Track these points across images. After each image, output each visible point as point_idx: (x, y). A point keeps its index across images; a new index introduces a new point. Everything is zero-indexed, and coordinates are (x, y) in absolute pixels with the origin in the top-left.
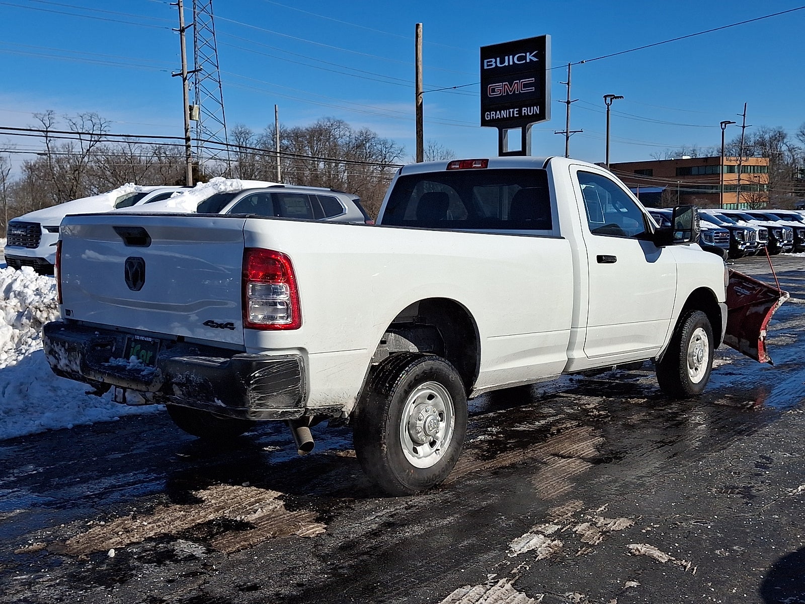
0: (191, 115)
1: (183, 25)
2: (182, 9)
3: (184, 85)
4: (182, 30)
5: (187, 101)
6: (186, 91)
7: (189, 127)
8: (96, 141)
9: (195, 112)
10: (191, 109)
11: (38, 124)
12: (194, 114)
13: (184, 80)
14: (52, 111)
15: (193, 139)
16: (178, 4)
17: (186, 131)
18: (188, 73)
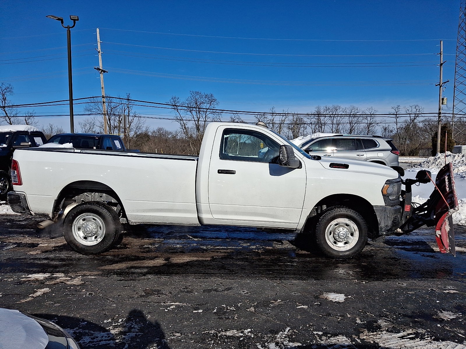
0: (442, 102)
1: (442, 62)
2: (442, 55)
3: (440, 89)
4: (441, 65)
5: (441, 96)
6: (441, 92)
7: (441, 108)
8: (417, 117)
9: (445, 101)
10: (443, 99)
11: (393, 111)
12: (444, 102)
13: (440, 87)
14: (399, 106)
15: (442, 113)
16: (440, 53)
17: (439, 109)
18: (443, 83)
